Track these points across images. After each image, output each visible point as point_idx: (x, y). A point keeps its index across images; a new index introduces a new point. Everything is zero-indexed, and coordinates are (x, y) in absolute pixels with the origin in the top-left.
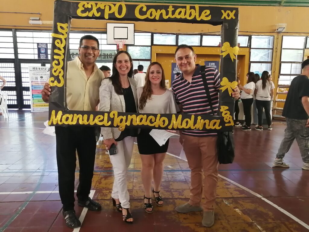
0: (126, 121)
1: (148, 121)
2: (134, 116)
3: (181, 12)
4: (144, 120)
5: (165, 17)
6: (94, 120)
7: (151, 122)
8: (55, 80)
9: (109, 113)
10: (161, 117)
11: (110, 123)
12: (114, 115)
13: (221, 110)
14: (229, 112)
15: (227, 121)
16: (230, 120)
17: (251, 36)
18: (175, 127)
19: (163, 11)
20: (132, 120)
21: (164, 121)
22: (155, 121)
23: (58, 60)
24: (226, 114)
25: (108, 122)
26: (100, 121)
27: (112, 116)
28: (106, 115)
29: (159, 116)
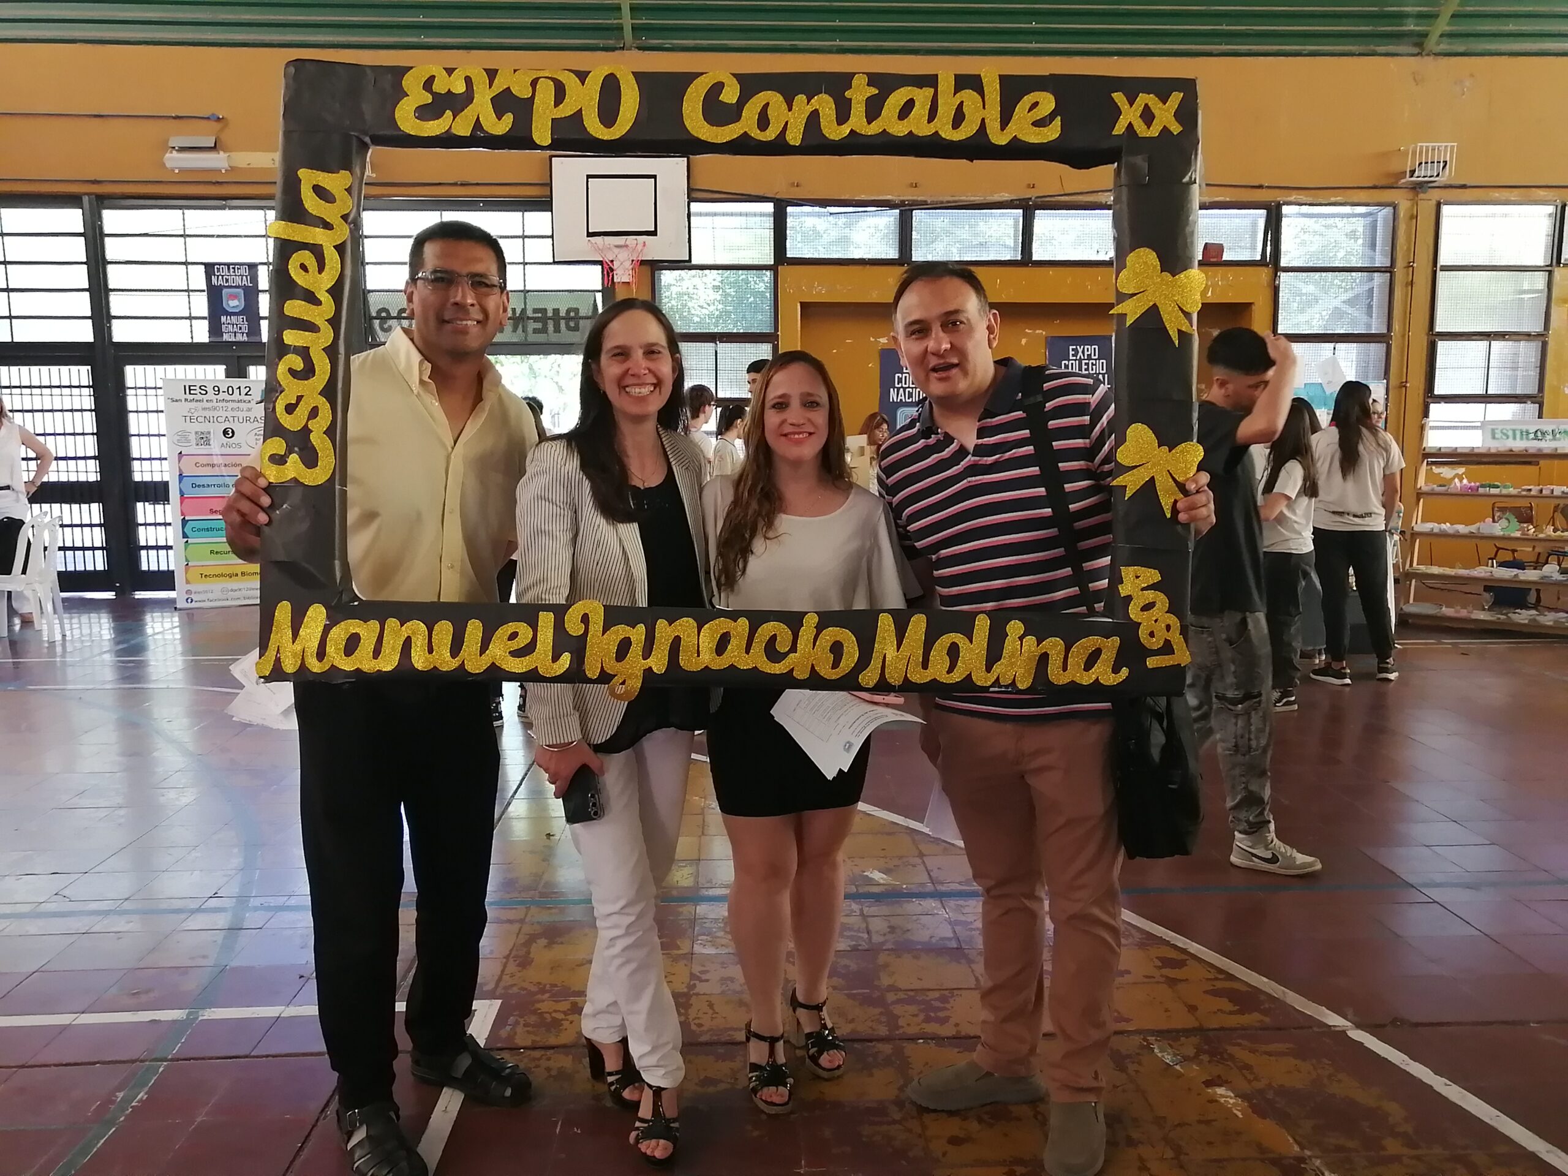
0: (647, 653)
1: (758, 647)
2: (686, 626)
3: (909, 105)
4: (736, 645)
5: (834, 132)
6: (484, 648)
7: (772, 652)
8: (290, 451)
9: (560, 611)
10: (820, 628)
11: (566, 659)
12: (585, 619)
13: (1124, 590)
14: (1162, 600)
15: (1155, 643)
16: (1169, 636)
17: (1279, 206)
18: (894, 678)
19: (825, 104)
20: (677, 642)
21: (837, 649)
22: (793, 649)
23: (304, 352)
24: (1148, 607)
25: (555, 658)
26: (517, 653)
27: (574, 627)
28: (546, 620)
29: (811, 620)
